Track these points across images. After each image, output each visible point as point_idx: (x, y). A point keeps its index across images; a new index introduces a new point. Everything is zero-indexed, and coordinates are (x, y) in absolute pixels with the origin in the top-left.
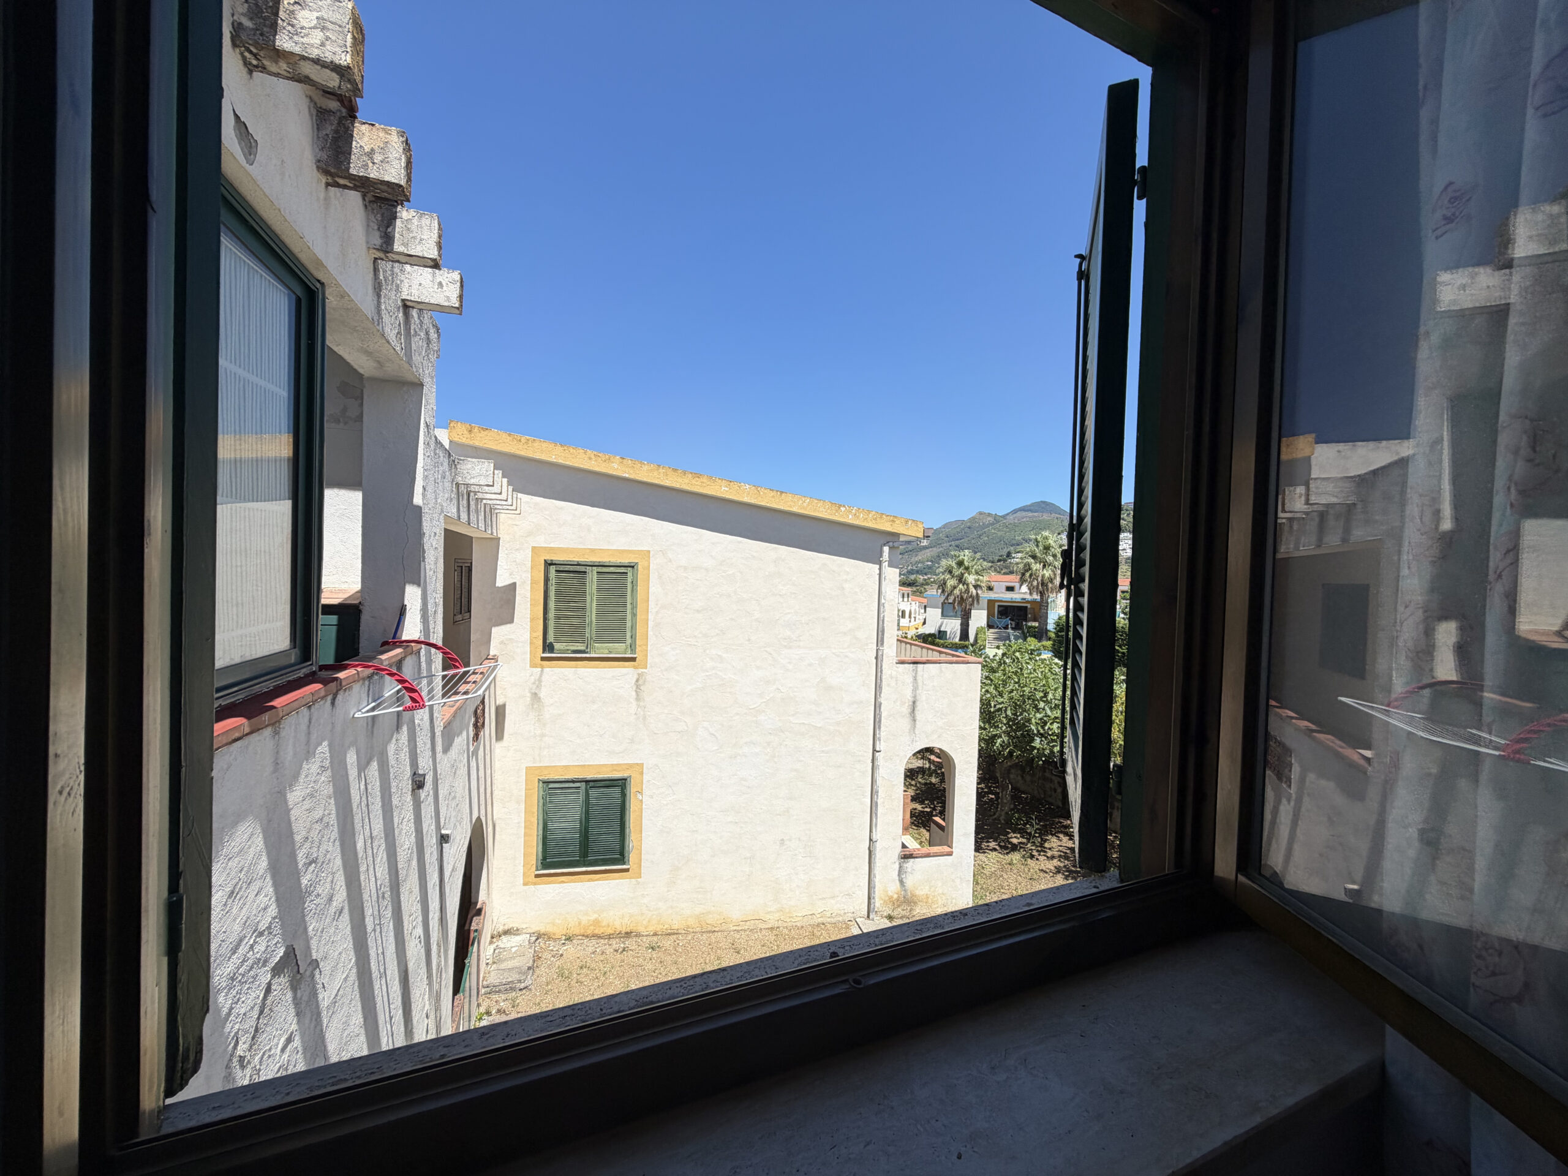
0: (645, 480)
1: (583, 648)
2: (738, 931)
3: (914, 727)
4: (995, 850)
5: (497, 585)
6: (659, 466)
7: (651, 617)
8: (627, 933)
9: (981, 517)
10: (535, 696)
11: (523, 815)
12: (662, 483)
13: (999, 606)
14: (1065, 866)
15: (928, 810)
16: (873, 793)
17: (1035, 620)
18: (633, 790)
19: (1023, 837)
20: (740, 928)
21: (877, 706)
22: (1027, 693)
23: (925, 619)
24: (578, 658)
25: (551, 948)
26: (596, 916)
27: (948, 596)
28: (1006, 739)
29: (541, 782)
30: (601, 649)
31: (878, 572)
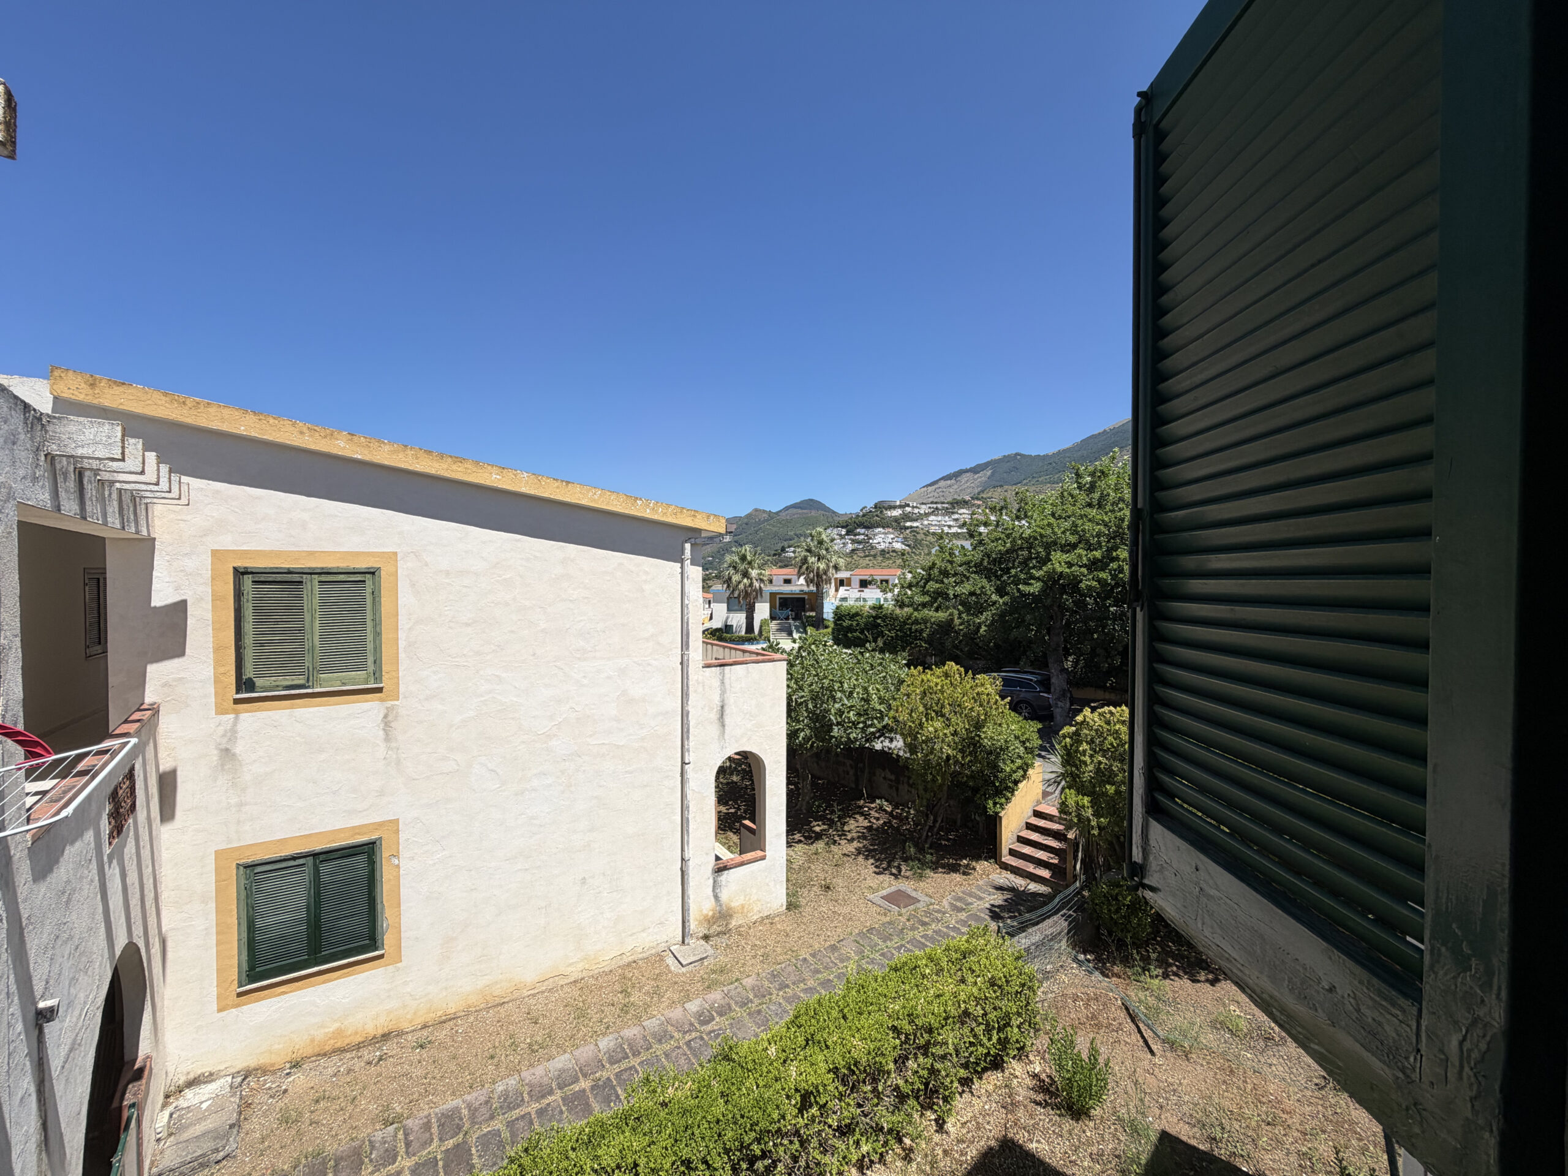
0: (386, 463)
1: (302, 682)
2: (534, 995)
3: (723, 733)
4: (800, 841)
5: (153, 604)
6: (406, 446)
7: (402, 635)
8: (383, 1036)
9: (757, 513)
10: (227, 753)
11: (213, 916)
12: (410, 468)
13: (780, 598)
14: (864, 847)
15: (733, 811)
16: (684, 808)
17: (812, 610)
18: (385, 854)
19: (824, 824)
20: (536, 991)
21: (685, 715)
22: (826, 685)
23: (711, 614)
24: (295, 694)
25: (267, 1085)
26: (336, 1025)
27: (733, 590)
28: (808, 732)
29: (241, 868)
30: (330, 681)
31: (680, 570)
